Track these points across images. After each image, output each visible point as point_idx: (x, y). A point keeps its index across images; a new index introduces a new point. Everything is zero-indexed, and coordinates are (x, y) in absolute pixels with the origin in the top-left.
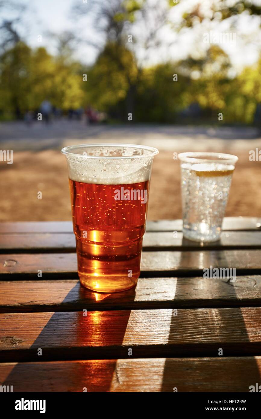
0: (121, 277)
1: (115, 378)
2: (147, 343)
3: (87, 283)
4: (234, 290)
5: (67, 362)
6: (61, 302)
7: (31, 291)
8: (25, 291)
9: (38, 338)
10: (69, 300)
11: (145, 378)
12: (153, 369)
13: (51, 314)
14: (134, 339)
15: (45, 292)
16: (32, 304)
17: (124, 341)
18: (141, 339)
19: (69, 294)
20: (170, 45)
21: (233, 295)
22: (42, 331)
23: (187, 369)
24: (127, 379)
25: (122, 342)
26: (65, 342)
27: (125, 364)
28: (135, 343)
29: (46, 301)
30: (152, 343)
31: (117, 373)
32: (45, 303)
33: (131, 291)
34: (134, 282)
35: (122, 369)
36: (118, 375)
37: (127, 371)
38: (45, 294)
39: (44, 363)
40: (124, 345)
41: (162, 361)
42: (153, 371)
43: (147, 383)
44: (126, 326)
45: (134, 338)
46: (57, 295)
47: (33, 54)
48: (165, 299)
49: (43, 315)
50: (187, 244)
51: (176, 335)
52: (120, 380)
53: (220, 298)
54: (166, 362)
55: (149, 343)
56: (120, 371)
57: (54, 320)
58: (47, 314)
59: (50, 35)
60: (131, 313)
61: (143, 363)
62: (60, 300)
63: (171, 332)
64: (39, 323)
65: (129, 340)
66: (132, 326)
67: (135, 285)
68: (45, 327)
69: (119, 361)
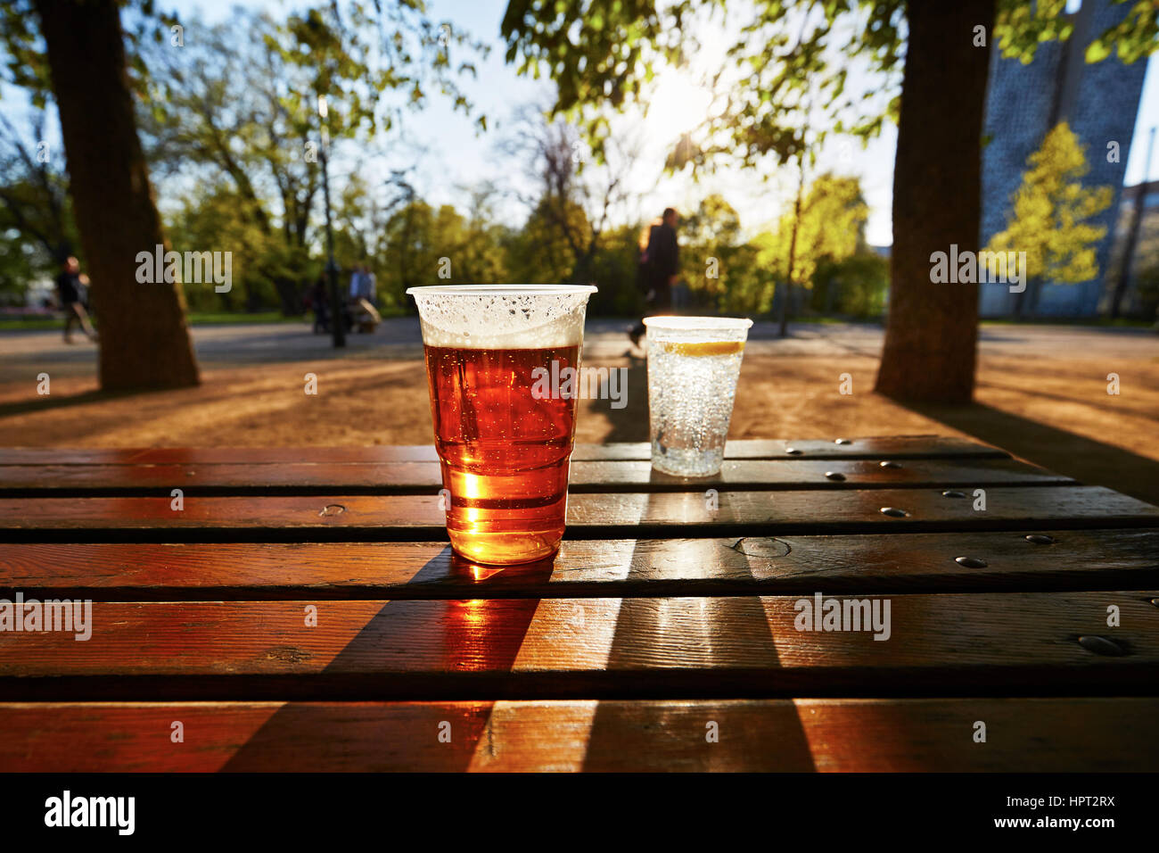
0: (525, 536)
1: (484, 742)
2: (566, 667)
3: (461, 548)
4: (747, 562)
5: (389, 704)
6: (407, 582)
7: (358, 561)
8: (345, 561)
9: (343, 651)
10: (421, 579)
11: (548, 747)
12: (571, 724)
13: (381, 604)
14: (537, 658)
15: (383, 562)
16: (351, 584)
17: (515, 663)
18: (554, 658)
19: (425, 567)
20: (640, 196)
21: (746, 572)
22: (357, 637)
23: (647, 728)
24: (511, 748)
25: (512, 664)
26: (396, 661)
27: (511, 711)
28: (538, 667)
29: (378, 579)
30: (576, 667)
31: (491, 733)
32: (376, 582)
33: (546, 563)
34: (553, 548)
35: (502, 725)
36: (494, 737)
37: (512, 729)
38: (381, 567)
39: (340, 704)
40: (516, 671)
41: (590, 705)
42: (572, 730)
43: (555, 758)
44: (526, 631)
45: (539, 656)
46: (404, 568)
47: (435, 217)
48: (612, 578)
49: (366, 606)
50: (659, 481)
51: (627, 651)
52: (495, 751)
53: (718, 577)
54: (599, 709)
55: (568, 667)
56: (499, 727)
57: (384, 616)
58: (374, 604)
59: (461, 188)
60: (540, 605)
61: (551, 711)
62: (406, 579)
63: (614, 644)
64: (354, 621)
65: (529, 660)
66: (538, 630)
67: (555, 553)
68: (364, 629)
69: (500, 705)
